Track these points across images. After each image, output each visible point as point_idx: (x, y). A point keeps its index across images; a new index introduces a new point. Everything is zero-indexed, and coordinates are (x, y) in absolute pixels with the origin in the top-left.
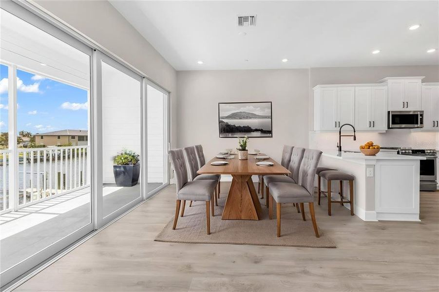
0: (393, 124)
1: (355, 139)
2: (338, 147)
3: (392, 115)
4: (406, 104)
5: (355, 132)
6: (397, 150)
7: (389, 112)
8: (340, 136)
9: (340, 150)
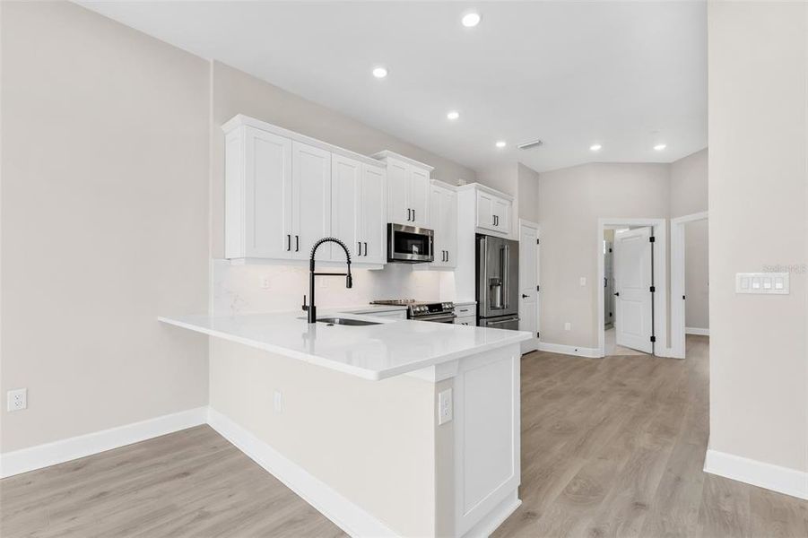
0: (396, 251)
1: (350, 285)
2: (305, 308)
3: (396, 233)
4: (411, 214)
5: (349, 262)
6: (407, 308)
7: (389, 226)
8: (313, 275)
9: (313, 319)
